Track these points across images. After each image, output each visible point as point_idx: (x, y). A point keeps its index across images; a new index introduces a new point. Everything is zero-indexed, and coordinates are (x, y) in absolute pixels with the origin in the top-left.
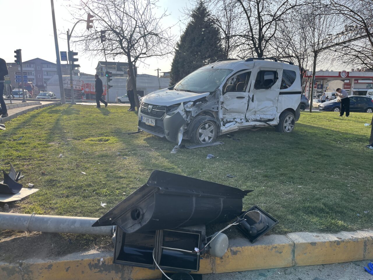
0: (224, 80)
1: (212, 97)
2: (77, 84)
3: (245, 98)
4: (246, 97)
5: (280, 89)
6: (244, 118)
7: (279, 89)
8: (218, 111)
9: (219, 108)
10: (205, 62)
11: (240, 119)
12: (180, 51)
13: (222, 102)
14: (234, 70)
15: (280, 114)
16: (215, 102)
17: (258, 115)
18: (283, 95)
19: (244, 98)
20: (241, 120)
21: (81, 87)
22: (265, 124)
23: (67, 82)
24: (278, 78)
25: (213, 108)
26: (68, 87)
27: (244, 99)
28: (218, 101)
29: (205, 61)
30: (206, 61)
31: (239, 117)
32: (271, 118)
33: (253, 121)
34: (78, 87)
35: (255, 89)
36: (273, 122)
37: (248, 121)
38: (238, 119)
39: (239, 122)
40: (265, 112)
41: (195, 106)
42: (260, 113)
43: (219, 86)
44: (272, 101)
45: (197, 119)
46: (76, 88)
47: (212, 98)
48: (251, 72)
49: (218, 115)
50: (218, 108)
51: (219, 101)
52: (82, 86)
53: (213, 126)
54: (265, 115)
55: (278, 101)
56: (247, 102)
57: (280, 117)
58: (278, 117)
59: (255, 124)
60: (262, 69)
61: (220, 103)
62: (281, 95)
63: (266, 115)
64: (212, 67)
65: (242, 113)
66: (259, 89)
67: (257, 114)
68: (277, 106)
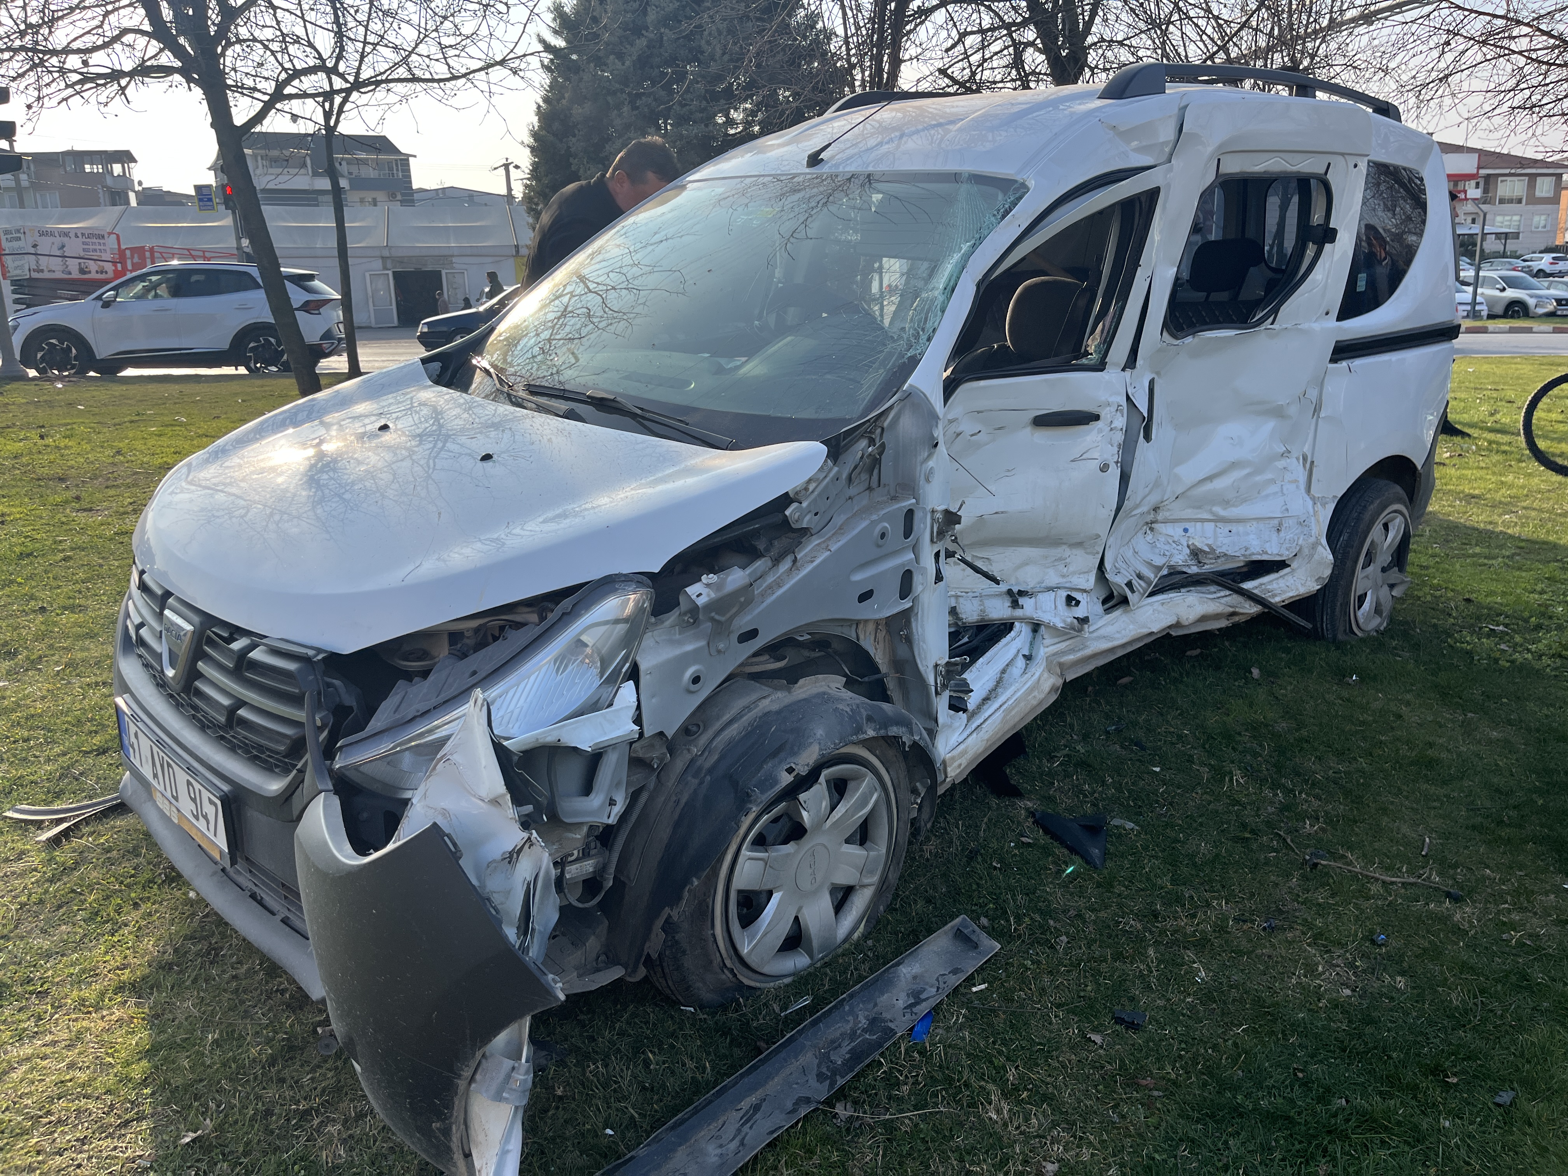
0: (950, 290)
1: (850, 479)
2: (84, 250)
3: (1099, 424)
4: (1106, 414)
5: (1341, 317)
6: (1089, 581)
7: (1331, 323)
8: (907, 604)
9: (917, 579)
10: (731, 122)
11: (1064, 594)
12: (574, 57)
13: (947, 512)
14: (1031, 184)
15: (1331, 507)
16: (877, 531)
17: (1175, 531)
18: (1358, 363)
19: (1097, 418)
20: (1071, 601)
21: (109, 267)
22: (1235, 599)
23: (35, 246)
24: (1334, 232)
25: (865, 596)
26: (42, 271)
27: (1094, 425)
28: (910, 514)
29: (727, 115)
30: (733, 114)
31: (1053, 579)
32: (1273, 551)
33: (1151, 595)
34: (93, 266)
35: (1165, 333)
36: (1290, 580)
37: (1125, 601)
38: (1046, 599)
39: (1060, 625)
40: (1226, 503)
41: (672, 618)
42: (1189, 513)
43: (914, 362)
44: (1278, 413)
45: (707, 747)
46: (82, 271)
47: (852, 491)
48: (1153, 195)
49: (909, 640)
50: (907, 578)
51: (918, 516)
52: (114, 263)
53: (869, 779)
54: (1224, 529)
55: (1317, 409)
56: (1111, 454)
57: (1333, 535)
58: (1324, 541)
59: (1172, 620)
60: (1233, 166)
61: (924, 528)
62: (1344, 364)
63: (1234, 527)
64: (814, 160)
65: (1080, 544)
66: (1194, 334)
67: (1165, 522)
68: (1307, 449)
